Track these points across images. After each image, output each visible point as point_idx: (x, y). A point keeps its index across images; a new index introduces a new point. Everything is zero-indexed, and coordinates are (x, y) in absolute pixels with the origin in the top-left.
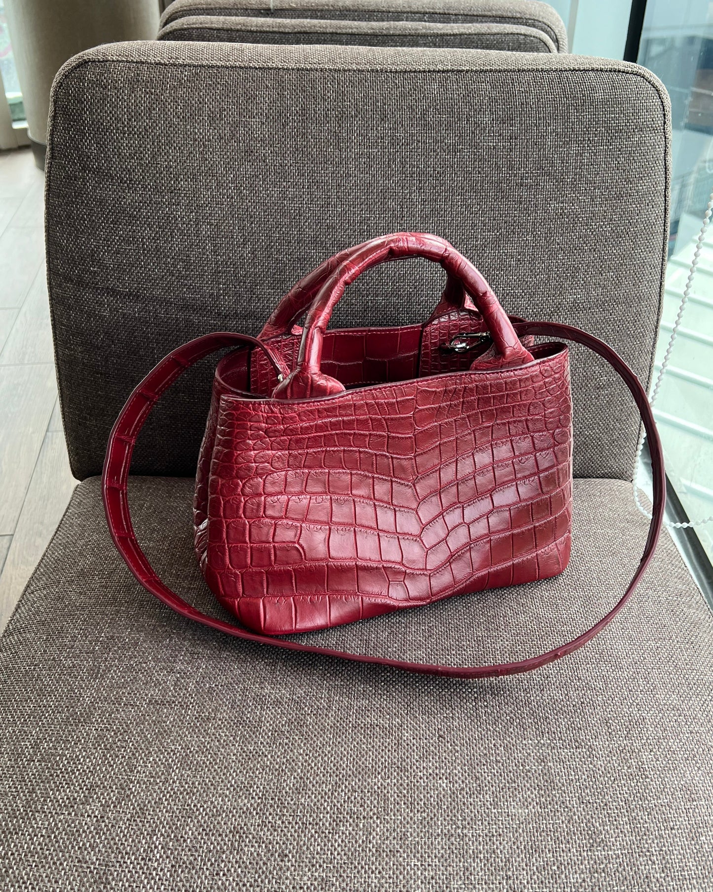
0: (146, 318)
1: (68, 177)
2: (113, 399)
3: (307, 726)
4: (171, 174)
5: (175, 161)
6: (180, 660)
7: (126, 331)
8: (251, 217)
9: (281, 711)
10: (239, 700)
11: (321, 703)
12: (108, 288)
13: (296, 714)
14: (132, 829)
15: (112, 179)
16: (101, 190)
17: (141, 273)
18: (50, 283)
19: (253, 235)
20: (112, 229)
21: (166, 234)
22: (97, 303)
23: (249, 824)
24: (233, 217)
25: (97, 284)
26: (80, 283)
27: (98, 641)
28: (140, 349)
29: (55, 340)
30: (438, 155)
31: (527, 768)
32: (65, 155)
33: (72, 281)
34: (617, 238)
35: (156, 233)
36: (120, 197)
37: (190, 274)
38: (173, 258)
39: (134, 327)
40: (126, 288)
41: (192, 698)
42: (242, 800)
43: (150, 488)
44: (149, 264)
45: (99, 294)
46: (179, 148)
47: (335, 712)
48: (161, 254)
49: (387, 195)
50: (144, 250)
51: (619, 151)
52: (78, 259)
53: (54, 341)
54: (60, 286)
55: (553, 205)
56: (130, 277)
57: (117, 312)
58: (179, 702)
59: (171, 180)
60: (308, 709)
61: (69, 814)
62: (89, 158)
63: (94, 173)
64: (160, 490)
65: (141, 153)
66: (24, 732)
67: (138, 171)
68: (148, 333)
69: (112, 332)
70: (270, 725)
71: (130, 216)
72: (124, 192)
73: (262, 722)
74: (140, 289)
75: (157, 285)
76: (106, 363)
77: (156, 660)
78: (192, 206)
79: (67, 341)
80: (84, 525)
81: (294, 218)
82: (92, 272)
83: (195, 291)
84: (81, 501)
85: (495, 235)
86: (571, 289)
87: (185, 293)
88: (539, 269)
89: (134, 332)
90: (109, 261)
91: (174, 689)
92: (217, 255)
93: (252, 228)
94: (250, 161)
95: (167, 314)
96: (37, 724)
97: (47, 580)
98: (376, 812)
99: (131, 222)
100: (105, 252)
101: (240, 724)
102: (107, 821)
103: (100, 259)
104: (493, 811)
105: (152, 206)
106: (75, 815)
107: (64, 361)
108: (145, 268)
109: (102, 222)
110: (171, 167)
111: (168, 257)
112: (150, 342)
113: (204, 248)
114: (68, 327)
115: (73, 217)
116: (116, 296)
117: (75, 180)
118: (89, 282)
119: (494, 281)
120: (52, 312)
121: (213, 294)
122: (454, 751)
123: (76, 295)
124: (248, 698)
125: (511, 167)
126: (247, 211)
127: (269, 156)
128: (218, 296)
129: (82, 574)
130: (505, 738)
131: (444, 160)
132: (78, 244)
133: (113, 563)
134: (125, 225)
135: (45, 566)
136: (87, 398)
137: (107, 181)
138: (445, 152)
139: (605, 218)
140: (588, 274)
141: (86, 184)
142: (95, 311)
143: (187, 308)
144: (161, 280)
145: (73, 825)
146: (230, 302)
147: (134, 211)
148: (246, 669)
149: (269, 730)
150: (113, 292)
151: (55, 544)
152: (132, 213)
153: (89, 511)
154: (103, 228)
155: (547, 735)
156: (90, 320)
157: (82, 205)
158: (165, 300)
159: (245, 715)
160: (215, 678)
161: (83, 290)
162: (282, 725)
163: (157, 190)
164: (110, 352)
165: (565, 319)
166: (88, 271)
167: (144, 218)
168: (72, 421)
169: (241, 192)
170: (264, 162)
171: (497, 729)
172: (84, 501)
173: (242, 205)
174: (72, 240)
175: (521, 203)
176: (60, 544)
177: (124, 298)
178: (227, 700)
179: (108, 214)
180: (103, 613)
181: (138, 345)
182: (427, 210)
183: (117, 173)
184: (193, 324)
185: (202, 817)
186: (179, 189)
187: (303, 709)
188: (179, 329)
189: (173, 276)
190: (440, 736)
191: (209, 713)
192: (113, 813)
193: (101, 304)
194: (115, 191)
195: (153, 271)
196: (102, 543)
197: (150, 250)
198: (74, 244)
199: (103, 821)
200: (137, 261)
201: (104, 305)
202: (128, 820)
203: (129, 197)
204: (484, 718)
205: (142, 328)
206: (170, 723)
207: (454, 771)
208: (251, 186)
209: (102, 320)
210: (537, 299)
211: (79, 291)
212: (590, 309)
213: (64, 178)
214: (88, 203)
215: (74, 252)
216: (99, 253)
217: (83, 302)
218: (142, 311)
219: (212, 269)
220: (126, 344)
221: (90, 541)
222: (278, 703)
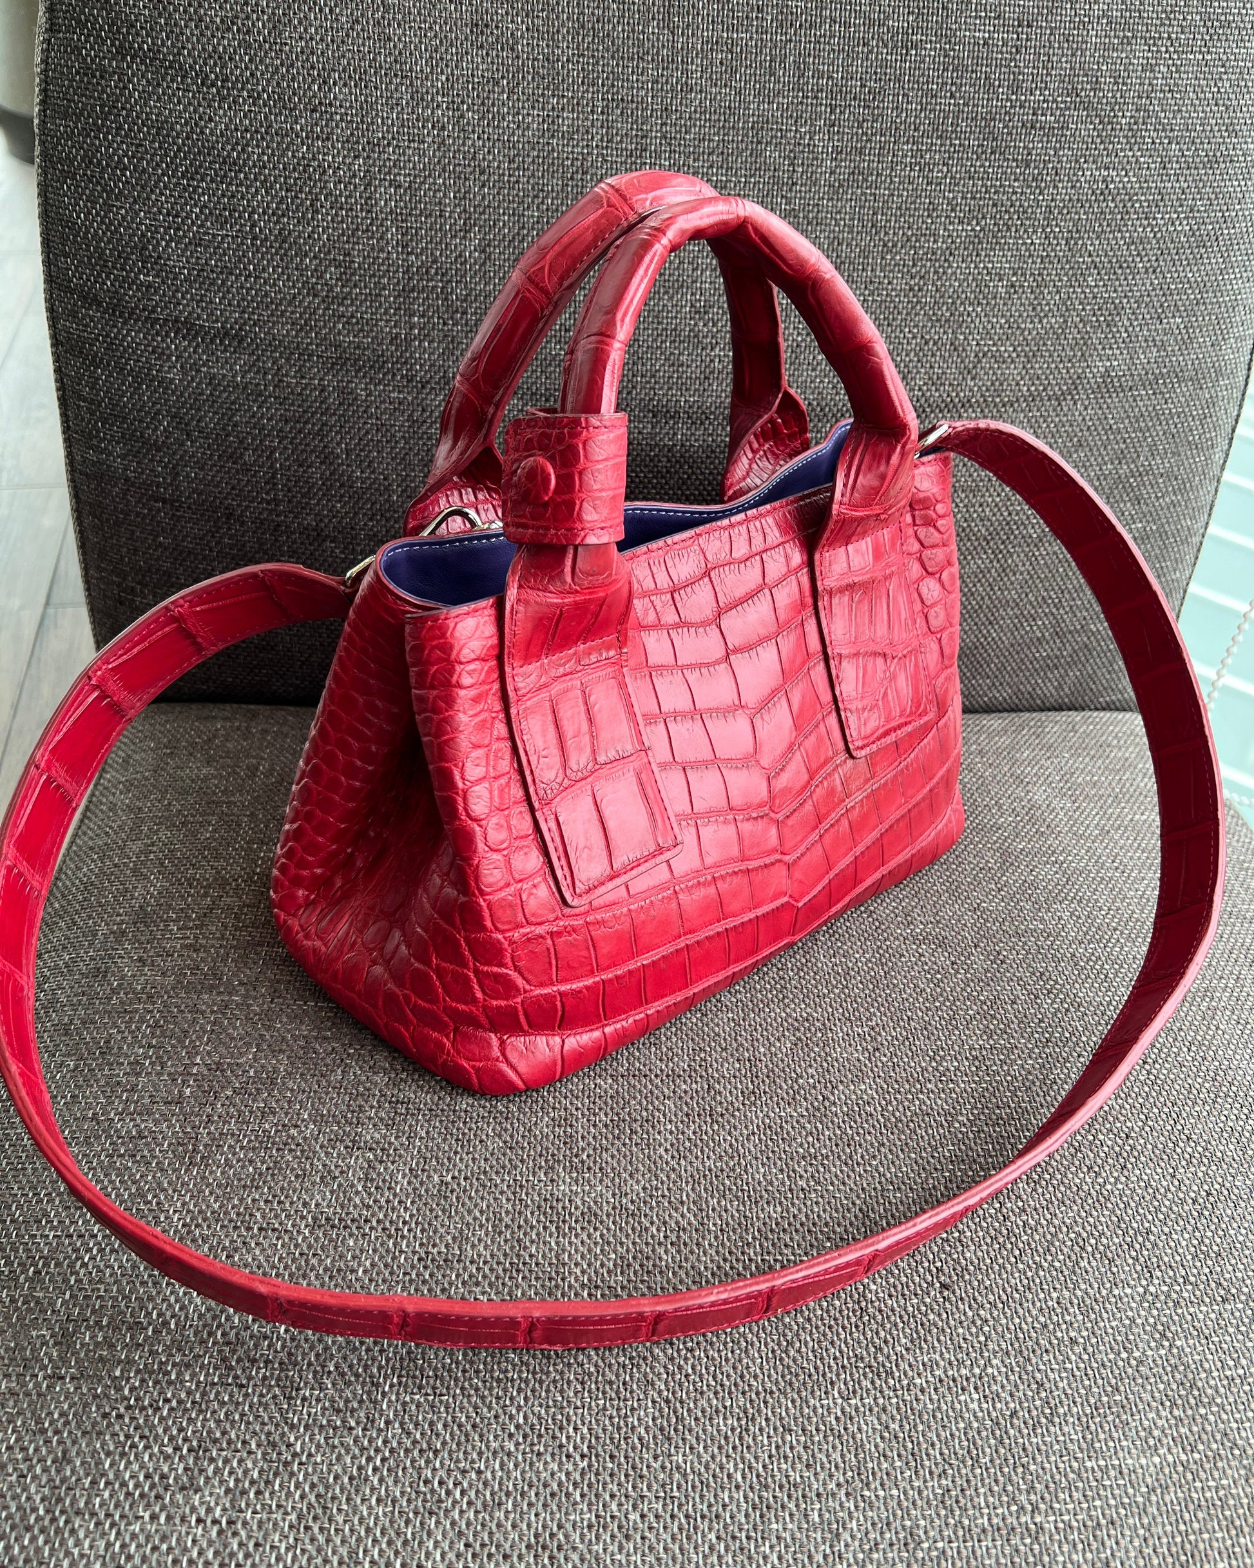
0: (258, 384)
1: (87, 71)
2: (190, 553)
3: (661, 1272)
4: (313, 68)
5: (322, 40)
6: (370, 1118)
7: (215, 413)
8: (482, 173)
9: (602, 1235)
10: (507, 1212)
11: (683, 1216)
12: (176, 321)
13: (634, 1243)
14: (303, 1551)
15: (184, 77)
16: (159, 100)
17: (248, 290)
18: (51, 310)
19: (484, 212)
20: (185, 190)
21: (302, 204)
22: (154, 352)
23: (569, 1527)
24: (444, 171)
25: (153, 311)
26: (116, 308)
27: (189, 1074)
28: (246, 449)
29: (66, 429)
30: (871, 52)
31: (1137, 1354)
32: (78, 22)
33: (99, 304)
34: (1198, 247)
35: (281, 202)
36: (201, 118)
37: (350, 293)
38: (315, 257)
39: (233, 403)
40: (217, 321)
41: (406, 1209)
42: (546, 1463)
43: (265, 731)
44: (264, 270)
45: (158, 334)
46: (331, 11)
47: (716, 1238)
48: (290, 248)
49: (766, 136)
50: (255, 238)
51: (1223, 66)
52: (111, 255)
53: (64, 432)
54: (73, 314)
55: (1090, 171)
56: (224, 297)
57: (198, 371)
58: (379, 1221)
59: (313, 81)
60: (658, 1230)
61: (154, 1517)
62: (132, 26)
63: (143, 62)
64: (286, 736)
65: (248, 18)
66: (37, 1303)
67: (241, 60)
68: (262, 417)
69: (186, 414)
70: (583, 1272)
71: (225, 162)
72: (209, 106)
73: (564, 1265)
74: (245, 324)
75: (282, 315)
76: (174, 479)
77: (318, 1118)
78: (358, 142)
79: (90, 433)
80: (140, 809)
81: (572, 178)
82: (142, 284)
83: (362, 330)
84: (129, 756)
85: (973, 230)
86: (1104, 349)
87: (339, 333)
88: (1048, 304)
89: (233, 415)
90: (178, 262)
91: (364, 1187)
92: (409, 254)
93: (484, 198)
94: (482, 47)
95: (303, 377)
96: (66, 1281)
97: (69, 929)
98: (842, 1479)
99: (225, 176)
100: (171, 240)
101: (518, 1271)
102: (243, 1533)
103: (159, 257)
104: (1088, 1464)
105: (272, 140)
106: (169, 1518)
107: (87, 475)
108: (256, 278)
109: (163, 174)
110: (312, 53)
111: (306, 255)
112: (265, 436)
113: (382, 238)
114: (92, 402)
115: (99, 163)
116: (195, 337)
117: (102, 77)
118: (137, 307)
119: (961, 326)
120: (58, 370)
121: (398, 335)
122: (979, 1322)
123: (107, 336)
124: (527, 1206)
125: (1015, 88)
126: (474, 158)
127: (522, 37)
128: (409, 341)
129: (142, 917)
130: (1076, 1286)
131: (885, 64)
132: (111, 224)
133: (206, 895)
134: (212, 181)
135: (63, 896)
136: (136, 550)
137: (172, 81)
138: (886, 46)
139: (1181, 206)
140: (1137, 319)
141: (125, 88)
142: (149, 369)
143: (343, 365)
144: (290, 304)
145: (164, 1547)
146: (433, 353)
147: (233, 149)
148: (512, 1136)
149: (583, 1285)
150: (188, 328)
151: (80, 847)
152: (229, 156)
153: (147, 779)
154: (165, 187)
155: (1159, 1274)
156: (139, 388)
157: (117, 134)
158: (298, 348)
159: (525, 1248)
160: (449, 1159)
161: (124, 323)
162: (609, 1272)
163: (283, 104)
164: (182, 457)
165: (1086, 409)
166: (133, 282)
167: (254, 166)
168: (105, 596)
169: (462, 116)
170: (512, 50)
171: (1057, 1264)
172: (137, 757)
173: (464, 144)
174: (98, 214)
175: (1028, 166)
176: (91, 848)
177: (212, 341)
178: (482, 1212)
179: (176, 156)
180: (195, 1009)
181: (241, 442)
182: (844, 172)
183: (195, 63)
184: (356, 399)
185: (462, 1512)
186: (331, 105)
187: (646, 1229)
188: (327, 409)
189: (315, 296)
190: (944, 1286)
191: (447, 1246)
192: (255, 1512)
193: (163, 355)
194: (190, 104)
195: (274, 285)
196: (179, 850)
197: (266, 239)
198: (103, 222)
199: (235, 1534)
200: (240, 261)
201: (169, 357)
202: (291, 1527)
203: (222, 118)
204: (1025, 1238)
205: (250, 407)
206: (365, 1272)
207: (990, 1370)
208: (483, 104)
209: (167, 388)
210: (1038, 367)
211: (115, 326)
212: (1131, 389)
213: (78, 73)
214: (130, 130)
215: (101, 240)
216: (158, 244)
217: (125, 350)
218: (249, 371)
219: (398, 283)
220: (216, 439)
221: (153, 844)
222: (590, 1216)
